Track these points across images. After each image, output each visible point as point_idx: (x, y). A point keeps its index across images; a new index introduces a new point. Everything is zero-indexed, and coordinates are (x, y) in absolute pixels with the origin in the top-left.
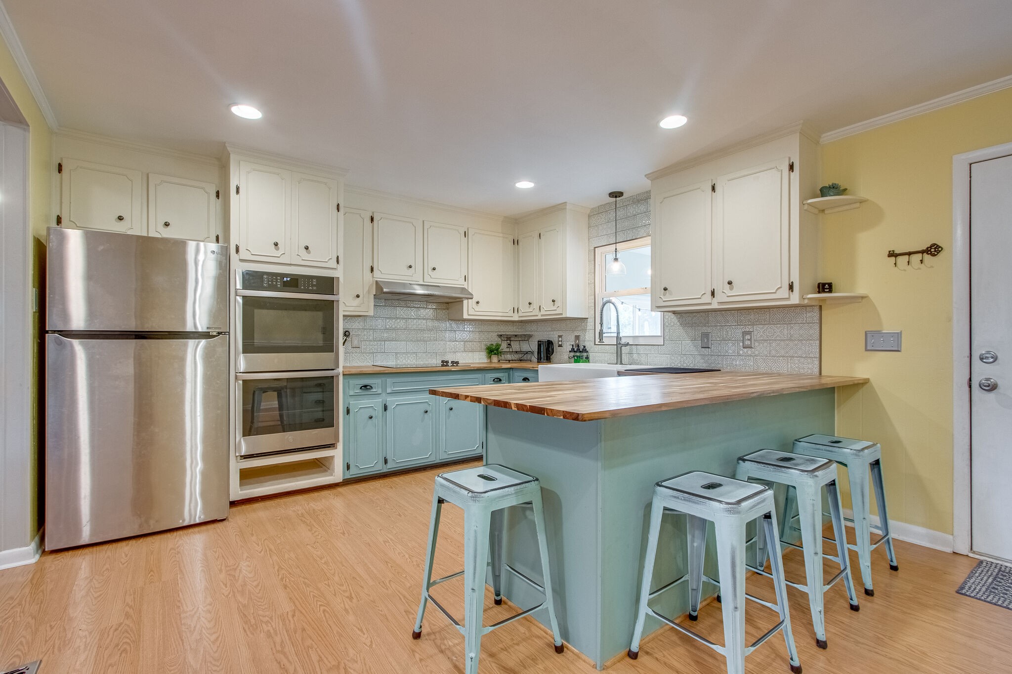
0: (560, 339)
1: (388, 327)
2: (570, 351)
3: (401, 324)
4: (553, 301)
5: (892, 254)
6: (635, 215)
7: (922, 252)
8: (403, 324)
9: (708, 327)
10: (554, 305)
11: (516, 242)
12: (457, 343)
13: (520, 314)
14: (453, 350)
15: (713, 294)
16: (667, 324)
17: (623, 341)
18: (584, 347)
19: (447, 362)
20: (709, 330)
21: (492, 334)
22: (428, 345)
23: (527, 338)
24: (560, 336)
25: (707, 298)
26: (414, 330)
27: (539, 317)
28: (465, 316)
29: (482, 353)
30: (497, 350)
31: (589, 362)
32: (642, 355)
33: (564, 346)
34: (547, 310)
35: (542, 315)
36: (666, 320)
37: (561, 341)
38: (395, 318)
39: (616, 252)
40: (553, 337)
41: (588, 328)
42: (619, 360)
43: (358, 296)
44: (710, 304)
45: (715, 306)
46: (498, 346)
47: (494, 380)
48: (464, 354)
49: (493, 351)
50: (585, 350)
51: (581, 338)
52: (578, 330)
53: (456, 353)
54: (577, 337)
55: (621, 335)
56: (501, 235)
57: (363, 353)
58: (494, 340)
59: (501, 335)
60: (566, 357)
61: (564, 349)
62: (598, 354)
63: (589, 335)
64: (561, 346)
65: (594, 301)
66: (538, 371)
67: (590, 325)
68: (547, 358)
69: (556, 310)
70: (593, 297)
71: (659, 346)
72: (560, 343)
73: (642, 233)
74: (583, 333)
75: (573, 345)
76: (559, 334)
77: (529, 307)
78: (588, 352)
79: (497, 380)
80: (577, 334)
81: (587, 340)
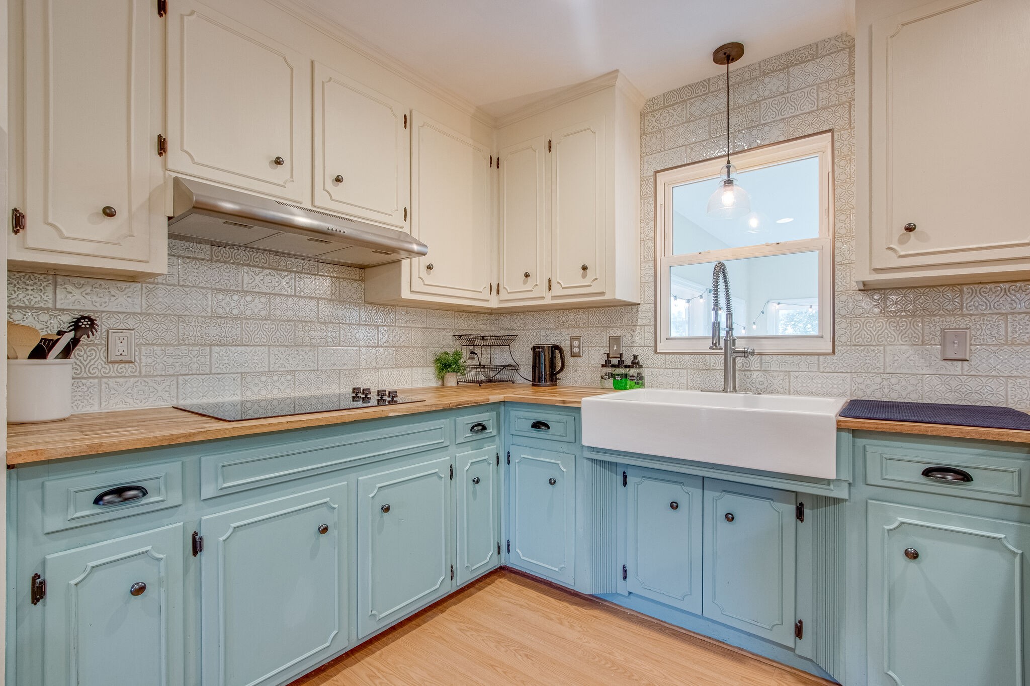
0: (576, 343)
1: (221, 311)
2: (603, 366)
3: (257, 305)
4: (584, 268)
6: (758, 102)
8: (260, 306)
10: (584, 276)
11: (496, 163)
12: (382, 350)
13: (503, 295)
14: (374, 364)
16: (843, 312)
17: (740, 346)
18: (635, 357)
19: (367, 392)
20: (962, 323)
21: (444, 333)
22: (320, 355)
23: (505, 341)
24: (573, 338)
26: (288, 321)
27: (548, 301)
28: (406, 294)
29: (427, 369)
30: (456, 363)
31: (643, 385)
32: (775, 374)
33: (585, 356)
35: (554, 297)
36: (839, 305)
37: (578, 347)
38: (238, 292)
39: (728, 167)
40: (562, 339)
41: (640, 322)
42: (730, 384)
43: (109, 212)
46: (458, 355)
47: (473, 428)
48: (396, 372)
49: (450, 366)
50: (635, 363)
51: (624, 341)
52: (615, 327)
53: (380, 370)
54: (615, 340)
56: (470, 142)
57: (145, 376)
58: (449, 345)
59: (460, 336)
60: (589, 376)
61: (587, 361)
62: (662, 370)
63: (643, 336)
64: (580, 357)
65: (653, 272)
66: (579, 409)
67: (644, 315)
68: (553, 378)
69: (590, 286)
70: (652, 265)
71: (821, 358)
72: (576, 350)
73: (776, 134)
74: (629, 331)
75: (608, 355)
76: (574, 334)
77: (525, 283)
78: (641, 367)
79: (477, 428)
80: (613, 332)
81: (638, 343)
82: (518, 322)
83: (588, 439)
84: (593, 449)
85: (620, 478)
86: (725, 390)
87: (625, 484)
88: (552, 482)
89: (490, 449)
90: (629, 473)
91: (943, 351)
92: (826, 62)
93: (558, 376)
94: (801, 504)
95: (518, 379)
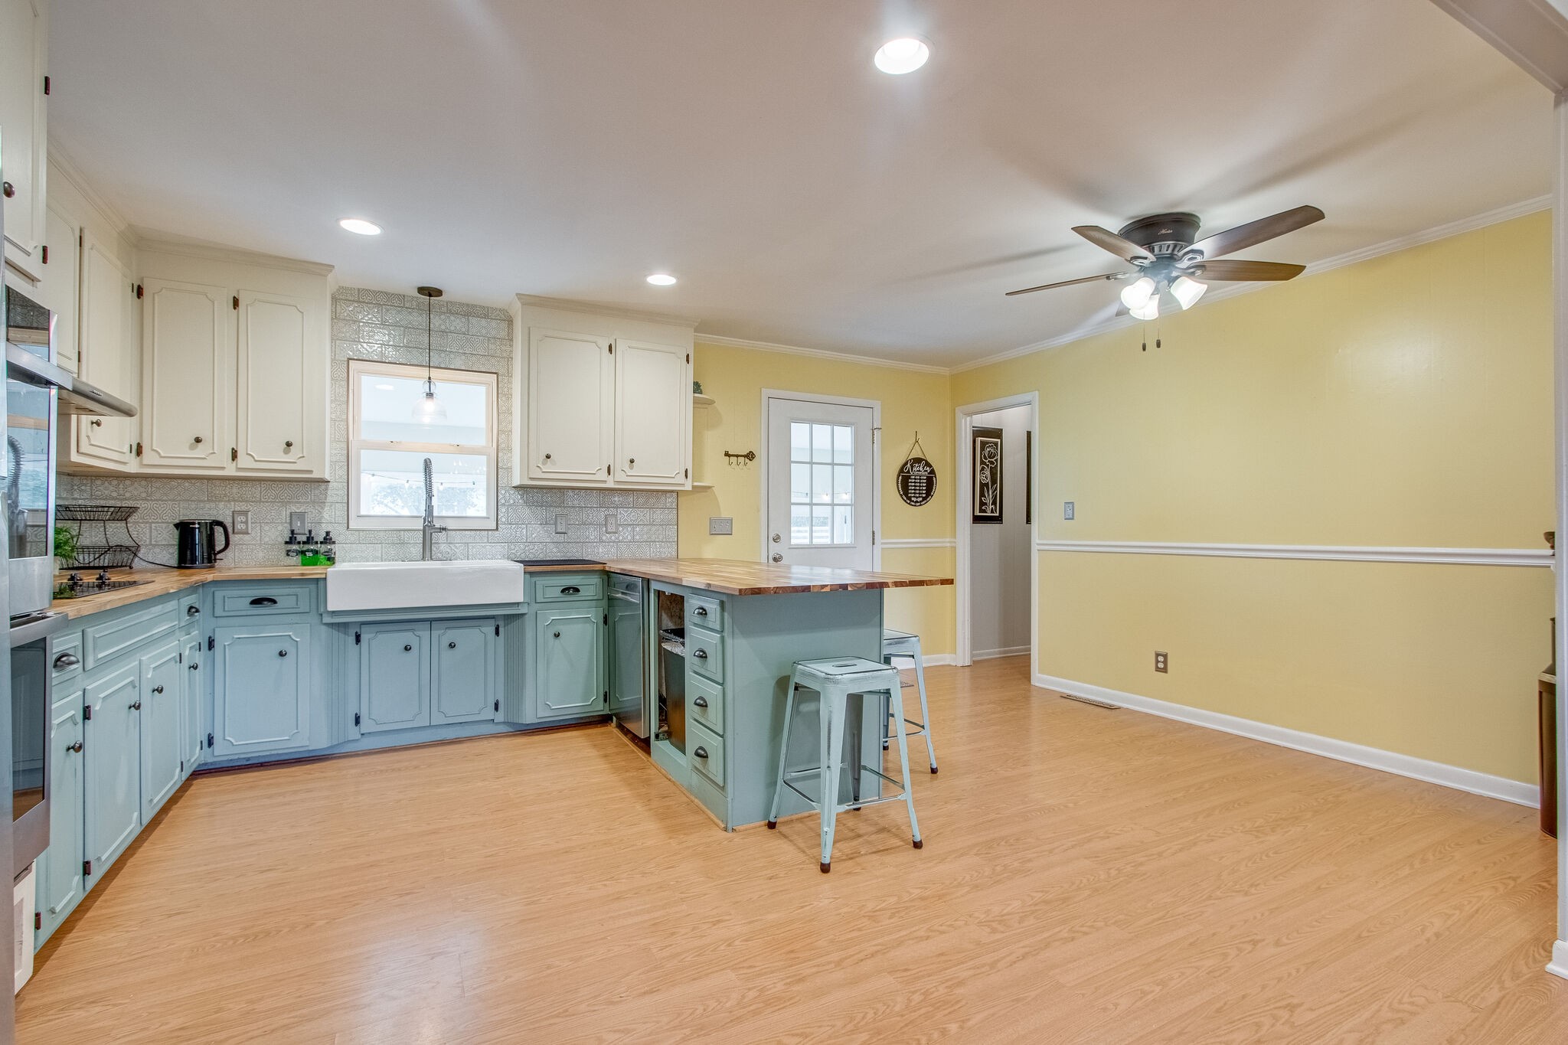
0: (243, 519)
2: (286, 543)
4: (289, 444)
5: (727, 454)
6: (446, 332)
7: (744, 456)
9: (565, 507)
13: (147, 461)
15: (611, 468)
16: (503, 502)
18: (328, 533)
20: (565, 512)
24: (236, 514)
25: (603, 475)
27: (230, 472)
28: (74, 457)
32: (459, 545)
33: (255, 532)
34: (264, 461)
35: (236, 470)
36: (500, 496)
37: (245, 522)
39: (430, 382)
40: (227, 513)
41: (329, 499)
42: (429, 554)
44: (603, 481)
45: (611, 485)
50: (328, 539)
51: (309, 518)
52: (298, 503)
54: (298, 516)
55: (435, 513)
56: (120, 265)
60: (261, 554)
61: (258, 538)
62: (354, 545)
63: (333, 513)
64: (249, 534)
65: (346, 452)
67: (335, 491)
68: (213, 560)
69: (295, 463)
70: (344, 446)
71: (490, 532)
72: (243, 527)
73: (458, 363)
74: (317, 508)
75: (291, 531)
76: (238, 509)
78: (334, 543)
79: (192, 610)
80: (294, 509)
81: (326, 520)
82: (152, 489)
83: (333, 604)
84: (339, 613)
85: (353, 638)
86: (423, 559)
87: (358, 642)
88: (282, 653)
90: (360, 632)
92: (494, 324)
93: (218, 557)
94: (498, 626)
95: (137, 564)
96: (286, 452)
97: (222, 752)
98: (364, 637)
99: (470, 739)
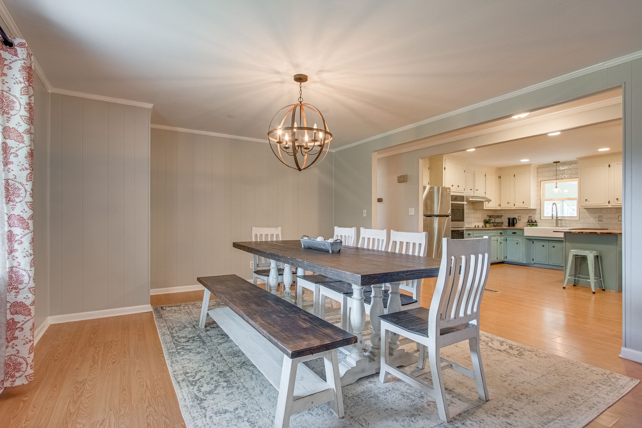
0: (520, 217)
2: (527, 222)
4: (523, 202)
9: (602, 213)
11: (500, 177)
13: (501, 207)
15: (609, 202)
16: (581, 213)
17: (559, 219)
21: (487, 215)
23: (500, 217)
24: (519, 216)
25: (607, 204)
27: (514, 208)
28: (485, 208)
29: (481, 223)
31: (538, 226)
32: (567, 224)
33: (522, 220)
34: (519, 205)
35: (515, 208)
36: (580, 211)
39: (556, 183)
40: (516, 216)
41: (537, 213)
42: (557, 226)
44: (608, 206)
45: (610, 206)
46: (489, 220)
49: (487, 222)
50: (535, 222)
51: (532, 217)
54: (530, 217)
55: (558, 216)
56: (495, 175)
58: (487, 218)
59: (491, 215)
60: (524, 224)
62: (541, 223)
63: (537, 216)
65: (540, 202)
66: (523, 229)
67: (538, 212)
68: (513, 225)
69: (525, 206)
70: (540, 201)
72: (520, 219)
74: (534, 215)
75: (529, 220)
76: (519, 215)
77: (508, 204)
78: (537, 222)
79: (501, 233)
80: (530, 215)
81: (536, 218)
82: (503, 212)
83: (525, 235)
84: (526, 236)
85: (532, 243)
86: (556, 227)
87: (533, 243)
88: (517, 243)
89: (503, 238)
90: (534, 241)
91: (599, 220)
93: (515, 225)
95: (503, 225)
96: (523, 204)
97: (507, 260)
98: (534, 242)
99: (559, 270)
